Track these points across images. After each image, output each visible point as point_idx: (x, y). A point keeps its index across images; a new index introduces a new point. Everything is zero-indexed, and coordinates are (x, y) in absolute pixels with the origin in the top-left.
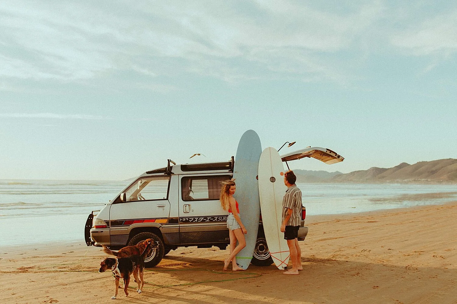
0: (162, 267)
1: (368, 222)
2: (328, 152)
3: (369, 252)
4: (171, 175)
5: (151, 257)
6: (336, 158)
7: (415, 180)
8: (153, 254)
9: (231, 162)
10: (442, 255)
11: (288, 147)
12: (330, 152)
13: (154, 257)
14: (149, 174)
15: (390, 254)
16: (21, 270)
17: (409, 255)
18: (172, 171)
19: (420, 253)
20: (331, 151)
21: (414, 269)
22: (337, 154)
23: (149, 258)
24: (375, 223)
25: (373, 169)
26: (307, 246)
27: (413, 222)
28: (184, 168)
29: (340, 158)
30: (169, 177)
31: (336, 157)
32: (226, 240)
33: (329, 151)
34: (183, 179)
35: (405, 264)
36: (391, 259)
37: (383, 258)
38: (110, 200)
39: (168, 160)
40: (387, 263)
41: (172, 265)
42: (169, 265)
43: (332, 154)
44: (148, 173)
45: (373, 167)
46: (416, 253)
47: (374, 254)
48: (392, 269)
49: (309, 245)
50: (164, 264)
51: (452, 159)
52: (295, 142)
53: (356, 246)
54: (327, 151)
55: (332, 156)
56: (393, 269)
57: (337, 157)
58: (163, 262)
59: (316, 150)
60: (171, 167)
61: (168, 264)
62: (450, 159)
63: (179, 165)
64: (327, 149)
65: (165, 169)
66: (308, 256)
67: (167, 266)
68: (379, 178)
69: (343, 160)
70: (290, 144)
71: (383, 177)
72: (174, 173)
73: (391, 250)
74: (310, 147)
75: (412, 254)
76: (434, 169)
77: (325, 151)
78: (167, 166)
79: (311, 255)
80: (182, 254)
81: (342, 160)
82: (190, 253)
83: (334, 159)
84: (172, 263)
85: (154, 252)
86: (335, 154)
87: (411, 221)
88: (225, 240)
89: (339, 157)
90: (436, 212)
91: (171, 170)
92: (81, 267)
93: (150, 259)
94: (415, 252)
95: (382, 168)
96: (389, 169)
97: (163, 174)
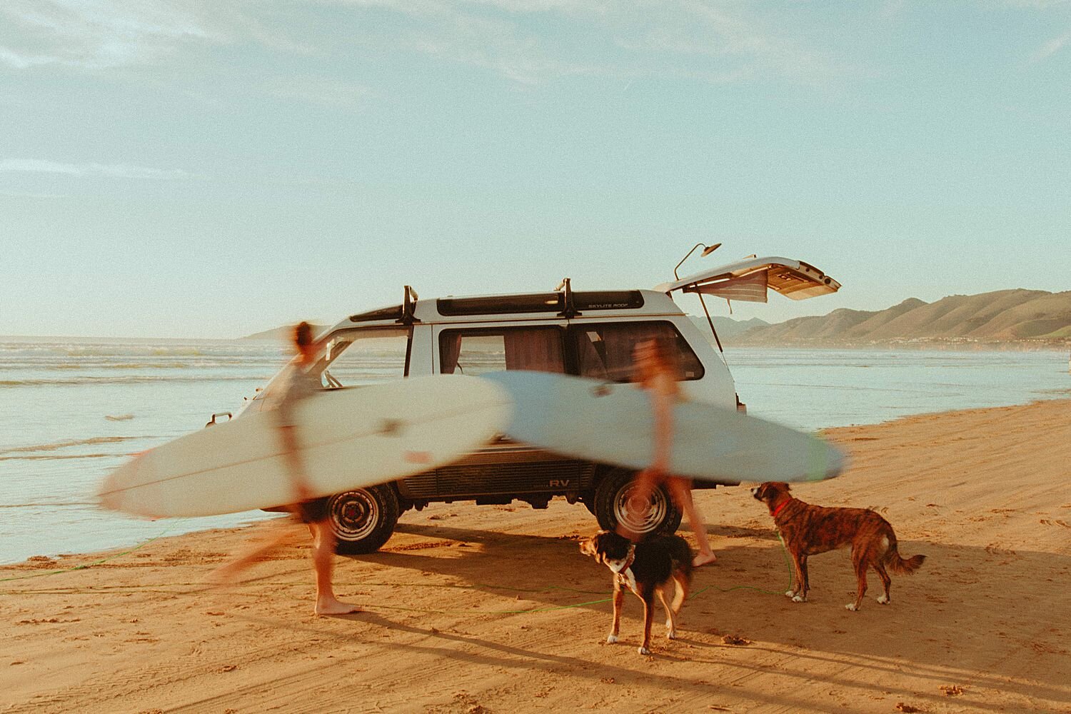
0: (395, 551)
1: (856, 439)
2: (803, 270)
3: (885, 512)
4: (413, 325)
5: (367, 527)
6: (820, 284)
7: (935, 341)
8: (371, 521)
9: (563, 294)
10: (1059, 518)
11: (702, 256)
12: (808, 270)
13: (375, 528)
14: (359, 321)
15: (936, 517)
16: (38, 563)
17: (982, 520)
18: (416, 315)
19: (1008, 514)
20: (809, 268)
21: (1007, 553)
22: (823, 274)
23: (362, 531)
24: (872, 442)
25: (840, 314)
26: (730, 497)
27: (961, 439)
28: (446, 307)
29: (831, 285)
30: (408, 331)
31: (822, 281)
32: (551, 485)
33: (805, 268)
34: (444, 335)
35: (982, 541)
36: (944, 529)
37: (924, 527)
38: (261, 387)
39: (407, 288)
40: (939, 538)
41: (418, 547)
42: (411, 548)
43: (811, 274)
44: (354, 319)
45: (841, 309)
46: (998, 514)
47: (898, 516)
48: (957, 554)
49: (734, 497)
50: (398, 544)
51: (1025, 290)
52: (720, 244)
53: (849, 497)
54: (801, 266)
55: (810, 280)
56: (957, 552)
57: (824, 283)
58: (396, 541)
59: (773, 264)
60: (414, 306)
61: (406, 543)
62: (1020, 290)
63: (432, 300)
64: (802, 263)
65: (396, 310)
66: (744, 524)
67: (405, 549)
68: (854, 335)
69: (838, 288)
70: (707, 249)
71: (863, 333)
72: (419, 320)
73: (935, 508)
74: (755, 256)
75: (988, 515)
76: (981, 313)
77: (795, 266)
78: (402, 302)
79: (749, 520)
80: (433, 518)
81: (836, 289)
82: (452, 516)
83: (814, 286)
84: (417, 543)
85: (373, 515)
86: (819, 275)
87: (956, 437)
88: (549, 485)
89: (828, 281)
90: (1007, 416)
91: (413, 313)
92: (190, 554)
93: (363, 533)
94: (995, 511)
95: (861, 311)
96: (877, 313)
97: (392, 322)
